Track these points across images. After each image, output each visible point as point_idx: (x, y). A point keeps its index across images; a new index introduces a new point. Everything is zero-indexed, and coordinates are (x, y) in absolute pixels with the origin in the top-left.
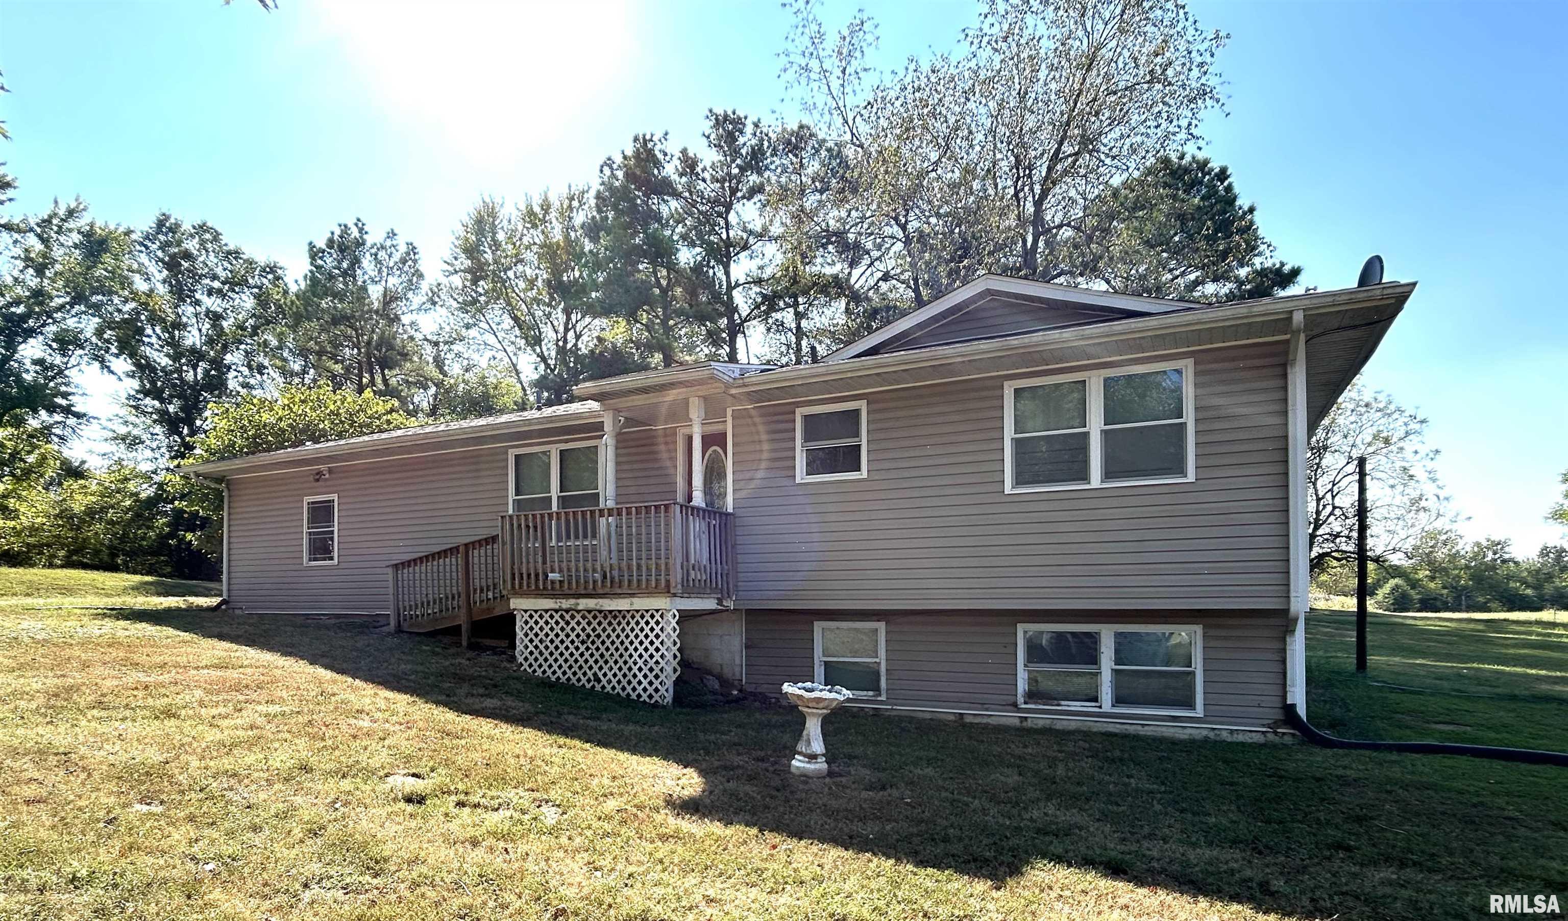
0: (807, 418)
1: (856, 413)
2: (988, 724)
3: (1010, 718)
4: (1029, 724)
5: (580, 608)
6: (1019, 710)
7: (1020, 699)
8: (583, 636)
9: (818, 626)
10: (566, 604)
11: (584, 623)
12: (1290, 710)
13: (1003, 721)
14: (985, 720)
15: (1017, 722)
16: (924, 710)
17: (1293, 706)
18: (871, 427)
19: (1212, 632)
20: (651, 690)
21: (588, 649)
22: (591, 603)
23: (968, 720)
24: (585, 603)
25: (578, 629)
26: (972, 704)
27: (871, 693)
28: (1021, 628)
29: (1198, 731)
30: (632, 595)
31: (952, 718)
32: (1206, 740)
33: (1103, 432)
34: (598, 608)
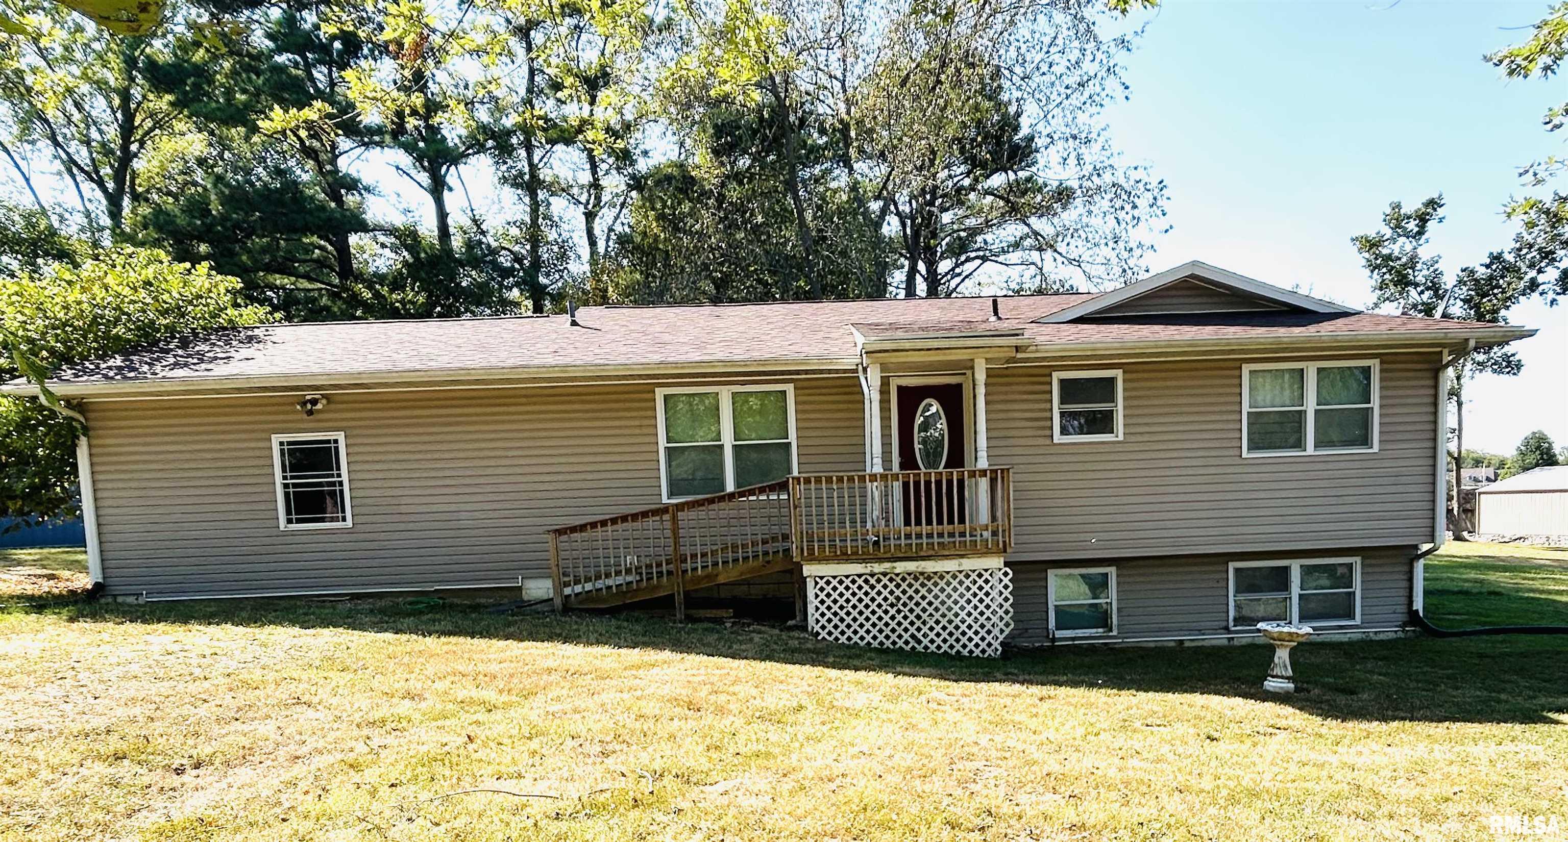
0: (1062, 382)
1: (1112, 381)
2: (1203, 646)
3: (1220, 639)
4: (1236, 642)
5: (897, 571)
6: (1229, 632)
7: (1231, 623)
8: (891, 599)
9: (1051, 573)
10: (878, 568)
11: (891, 586)
12: (1413, 614)
13: (1214, 642)
14: (1200, 644)
15: (1225, 642)
16: (1149, 640)
17: (1417, 611)
18: (1127, 394)
19: (1368, 561)
20: (983, 645)
21: (899, 611)
22: (911, 566)
23: (1187, 644)
24: (901, 567)
25: (885, 593)
26: (1190, 631)
27: (1101, 630)
28: (1232, 566)
29: (1355, 635)
30: (962, 556)
31: (1173, 644)
32: (1362, 641)
33: (1317, 411)
34: (920, 570)
